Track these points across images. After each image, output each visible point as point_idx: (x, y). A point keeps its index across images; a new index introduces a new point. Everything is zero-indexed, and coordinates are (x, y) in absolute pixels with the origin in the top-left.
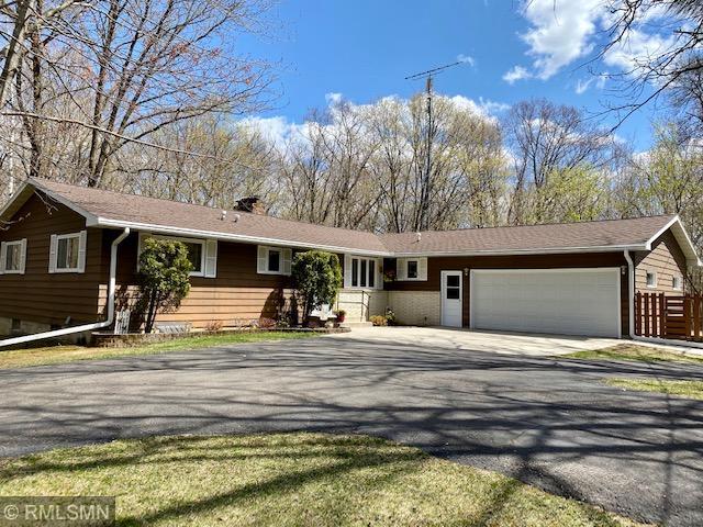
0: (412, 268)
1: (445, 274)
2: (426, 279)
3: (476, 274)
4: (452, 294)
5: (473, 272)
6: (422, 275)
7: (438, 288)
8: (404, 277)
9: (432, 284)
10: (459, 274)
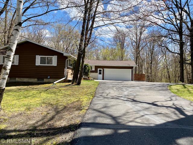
0: (91, 68)
3: (105, 70)
4: (100, 73)
6: (93, 69)
9: (96, 71)
10: (102, 69)
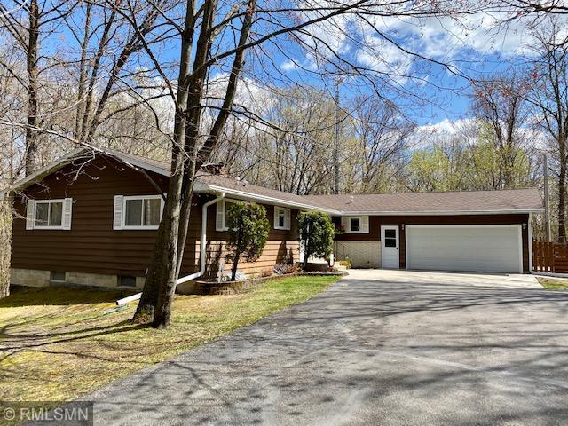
0: (355, 224)
1: (384, 228)
2: (368, 232)
3: (410, 229)
4: (390, 243)
5: (408, 227)
6: (364, 228)
7: (378, 239)
8: (349, 231)
9: (373, 236)
10: (396, 228)
